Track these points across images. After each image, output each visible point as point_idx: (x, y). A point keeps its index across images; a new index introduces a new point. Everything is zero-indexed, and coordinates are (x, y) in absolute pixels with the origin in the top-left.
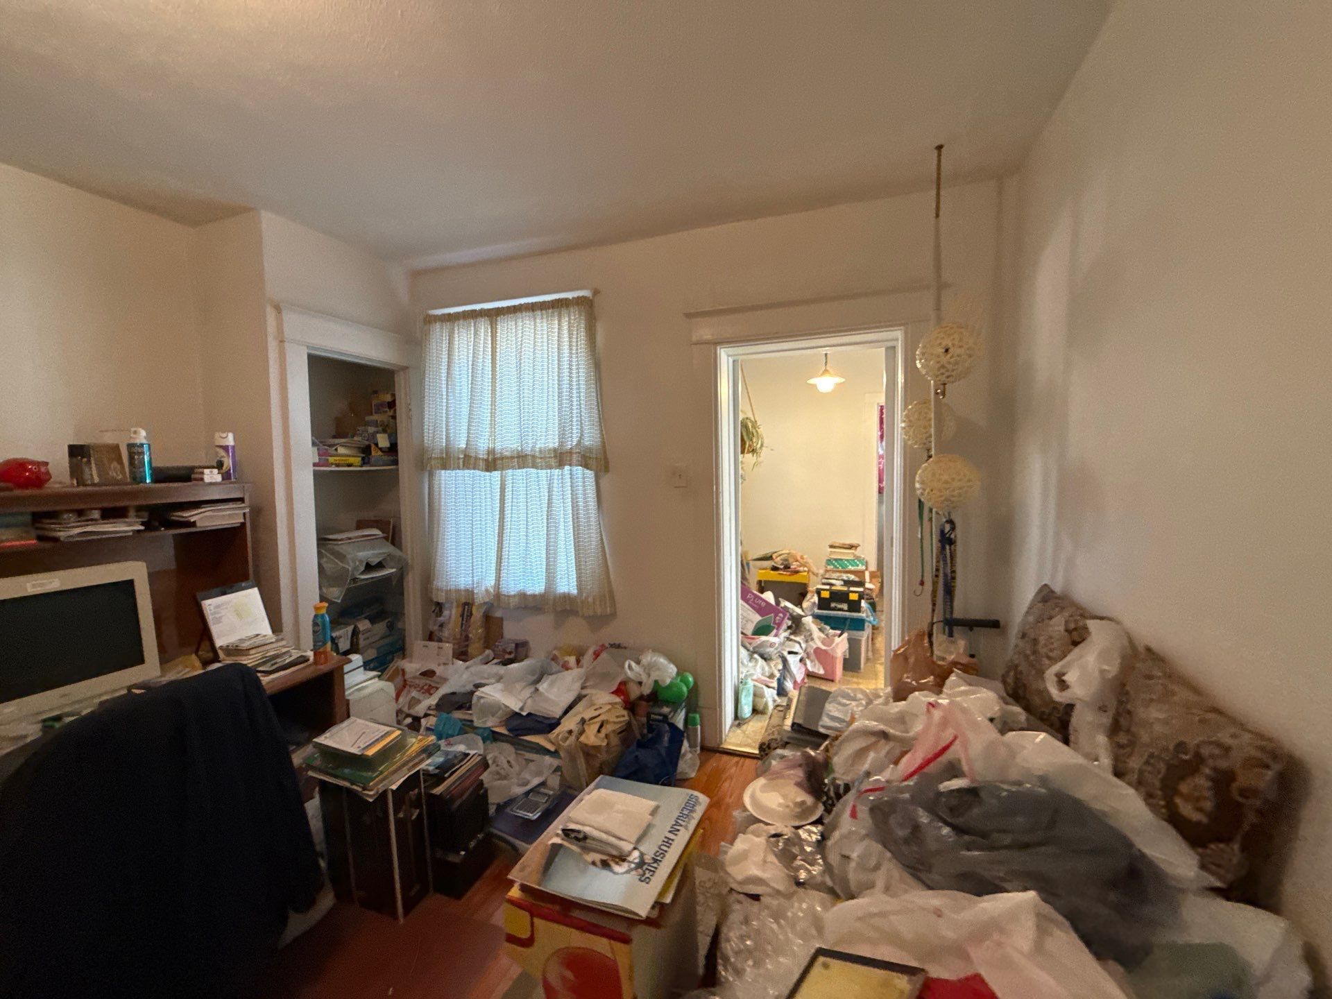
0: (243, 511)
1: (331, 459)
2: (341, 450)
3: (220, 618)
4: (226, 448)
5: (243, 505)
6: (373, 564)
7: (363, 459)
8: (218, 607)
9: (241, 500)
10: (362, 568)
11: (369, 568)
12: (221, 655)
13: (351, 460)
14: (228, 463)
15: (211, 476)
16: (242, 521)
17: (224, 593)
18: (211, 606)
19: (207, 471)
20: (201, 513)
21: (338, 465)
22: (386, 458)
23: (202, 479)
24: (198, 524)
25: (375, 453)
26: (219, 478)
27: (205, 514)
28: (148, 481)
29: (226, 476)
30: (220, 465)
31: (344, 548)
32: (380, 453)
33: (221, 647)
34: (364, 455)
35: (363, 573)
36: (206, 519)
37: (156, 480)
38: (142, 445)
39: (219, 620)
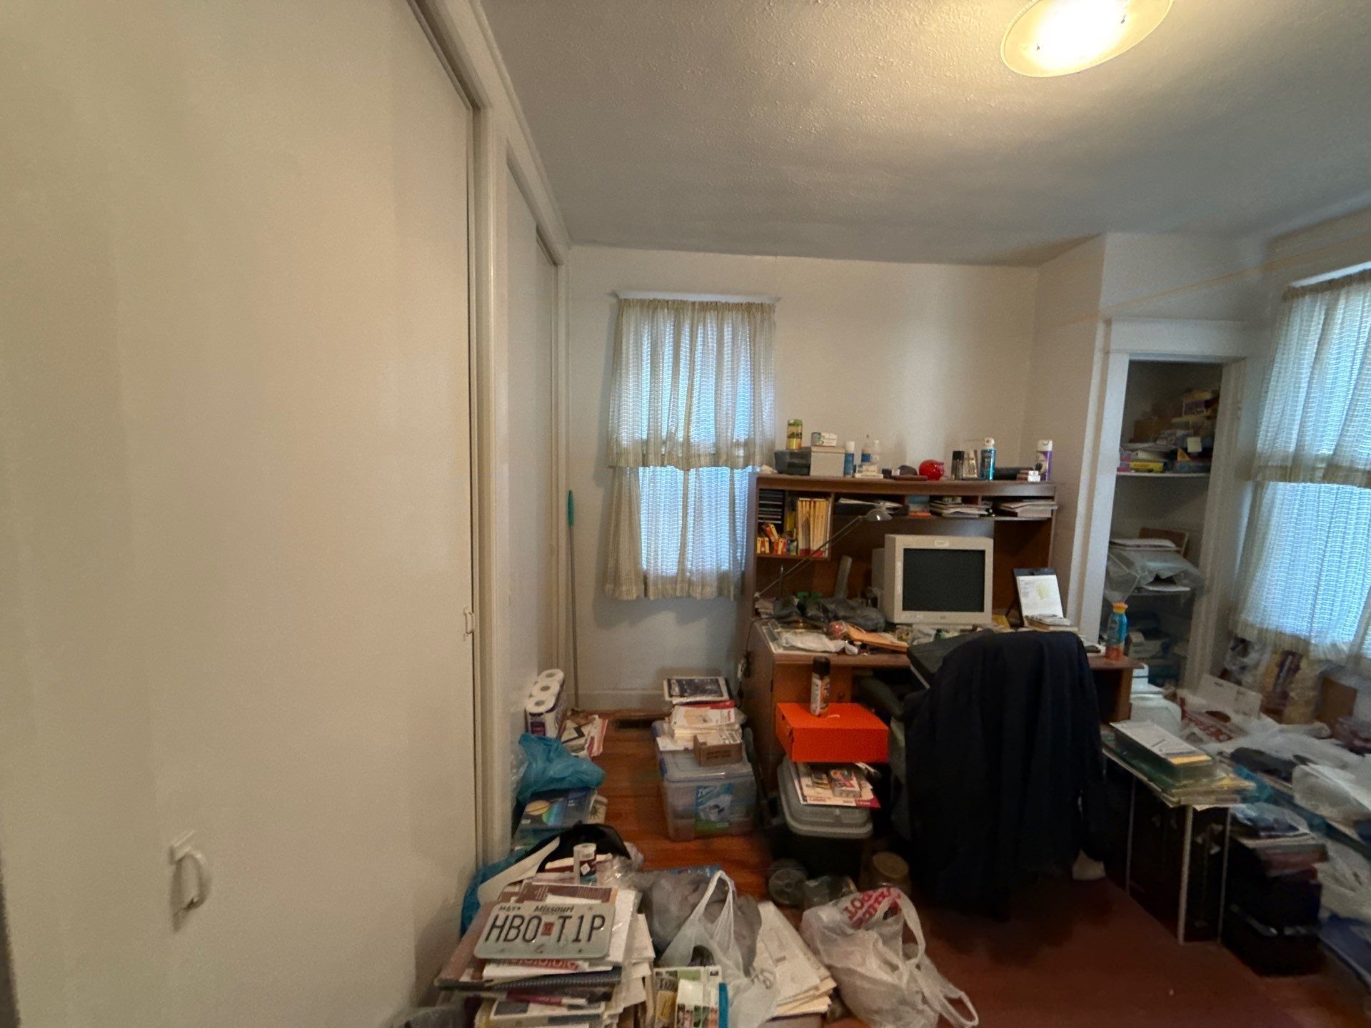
0: (1051, 508)
1: (1132, 464)
2: (1142, 455)
3: (1028, 593)
4: (1045, 453)
5: (1053, 503)
6: (1164, 577)
7: (1165, 464)
8: (1026, 583)
9: (1051, 498)
10: (1151, 580)
11: (1158, 580)
12: (1026, 623)
13: (1152, 465)
14: (1046, 466)
15: (1034, 476)
16: (1050, 516)
17: (1033, 574)
18: (1023, 581)
19: (1031, 472)
20: (1022, 506)
21: (1137, 470)
22: (1193, 464)
23: (1026, 479)
24: (1019, 514)
25: (1181, 458)
26: (1038, 479)
27: (1025, 508)
28: (991, 478)
29: (1043, 477)
30: (1039, 468)
31: (1131, 555)
32: (1187, 458)
33: (1027, 617)
34: (1166, 461)
35: (1151, 584)
36: (1026, 512)
37: (995, 478)
38: (991, 451)
39: (1026, 594)
